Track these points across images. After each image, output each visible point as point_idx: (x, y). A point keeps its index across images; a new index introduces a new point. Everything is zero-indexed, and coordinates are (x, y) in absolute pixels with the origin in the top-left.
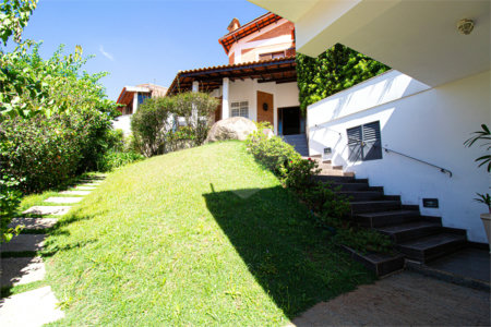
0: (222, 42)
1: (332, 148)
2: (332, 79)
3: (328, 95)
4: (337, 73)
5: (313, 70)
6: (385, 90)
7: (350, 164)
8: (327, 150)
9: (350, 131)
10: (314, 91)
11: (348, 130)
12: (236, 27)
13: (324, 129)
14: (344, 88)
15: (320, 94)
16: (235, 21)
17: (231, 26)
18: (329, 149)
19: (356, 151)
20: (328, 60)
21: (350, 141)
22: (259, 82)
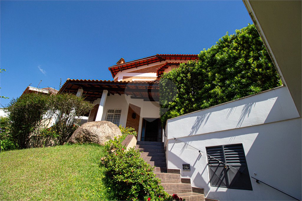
0: (111, 69)
1: (192, 165)
2: (190, 100)
3: (185, 112)
4: (193, 95)
5: (173, 92)
6: (244, 114)
7: (213, 189)
8: (187, 167)
9: (210, 150)
10: (173, 108)
11: (207, 148)
12: (122, 62)
13: (183, 144)
14: (201, 109)
15: (179, 111)
16: (122, 60)
17: (120, 62)
18: (188, 165)
19: (218, 173)
20: (186, 85)
21: (210, 161)
22: (132, 97)
